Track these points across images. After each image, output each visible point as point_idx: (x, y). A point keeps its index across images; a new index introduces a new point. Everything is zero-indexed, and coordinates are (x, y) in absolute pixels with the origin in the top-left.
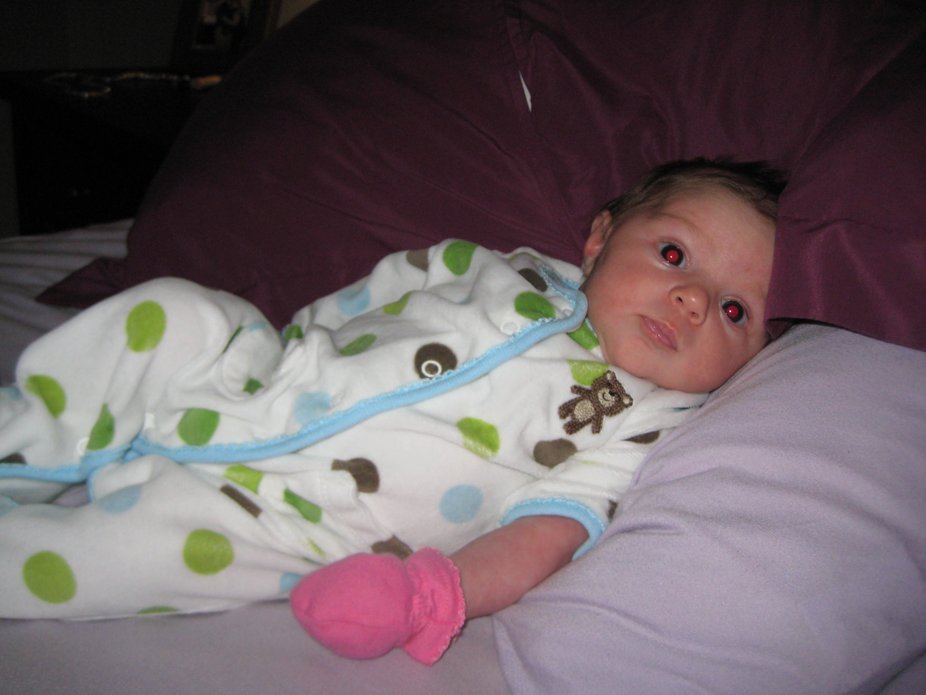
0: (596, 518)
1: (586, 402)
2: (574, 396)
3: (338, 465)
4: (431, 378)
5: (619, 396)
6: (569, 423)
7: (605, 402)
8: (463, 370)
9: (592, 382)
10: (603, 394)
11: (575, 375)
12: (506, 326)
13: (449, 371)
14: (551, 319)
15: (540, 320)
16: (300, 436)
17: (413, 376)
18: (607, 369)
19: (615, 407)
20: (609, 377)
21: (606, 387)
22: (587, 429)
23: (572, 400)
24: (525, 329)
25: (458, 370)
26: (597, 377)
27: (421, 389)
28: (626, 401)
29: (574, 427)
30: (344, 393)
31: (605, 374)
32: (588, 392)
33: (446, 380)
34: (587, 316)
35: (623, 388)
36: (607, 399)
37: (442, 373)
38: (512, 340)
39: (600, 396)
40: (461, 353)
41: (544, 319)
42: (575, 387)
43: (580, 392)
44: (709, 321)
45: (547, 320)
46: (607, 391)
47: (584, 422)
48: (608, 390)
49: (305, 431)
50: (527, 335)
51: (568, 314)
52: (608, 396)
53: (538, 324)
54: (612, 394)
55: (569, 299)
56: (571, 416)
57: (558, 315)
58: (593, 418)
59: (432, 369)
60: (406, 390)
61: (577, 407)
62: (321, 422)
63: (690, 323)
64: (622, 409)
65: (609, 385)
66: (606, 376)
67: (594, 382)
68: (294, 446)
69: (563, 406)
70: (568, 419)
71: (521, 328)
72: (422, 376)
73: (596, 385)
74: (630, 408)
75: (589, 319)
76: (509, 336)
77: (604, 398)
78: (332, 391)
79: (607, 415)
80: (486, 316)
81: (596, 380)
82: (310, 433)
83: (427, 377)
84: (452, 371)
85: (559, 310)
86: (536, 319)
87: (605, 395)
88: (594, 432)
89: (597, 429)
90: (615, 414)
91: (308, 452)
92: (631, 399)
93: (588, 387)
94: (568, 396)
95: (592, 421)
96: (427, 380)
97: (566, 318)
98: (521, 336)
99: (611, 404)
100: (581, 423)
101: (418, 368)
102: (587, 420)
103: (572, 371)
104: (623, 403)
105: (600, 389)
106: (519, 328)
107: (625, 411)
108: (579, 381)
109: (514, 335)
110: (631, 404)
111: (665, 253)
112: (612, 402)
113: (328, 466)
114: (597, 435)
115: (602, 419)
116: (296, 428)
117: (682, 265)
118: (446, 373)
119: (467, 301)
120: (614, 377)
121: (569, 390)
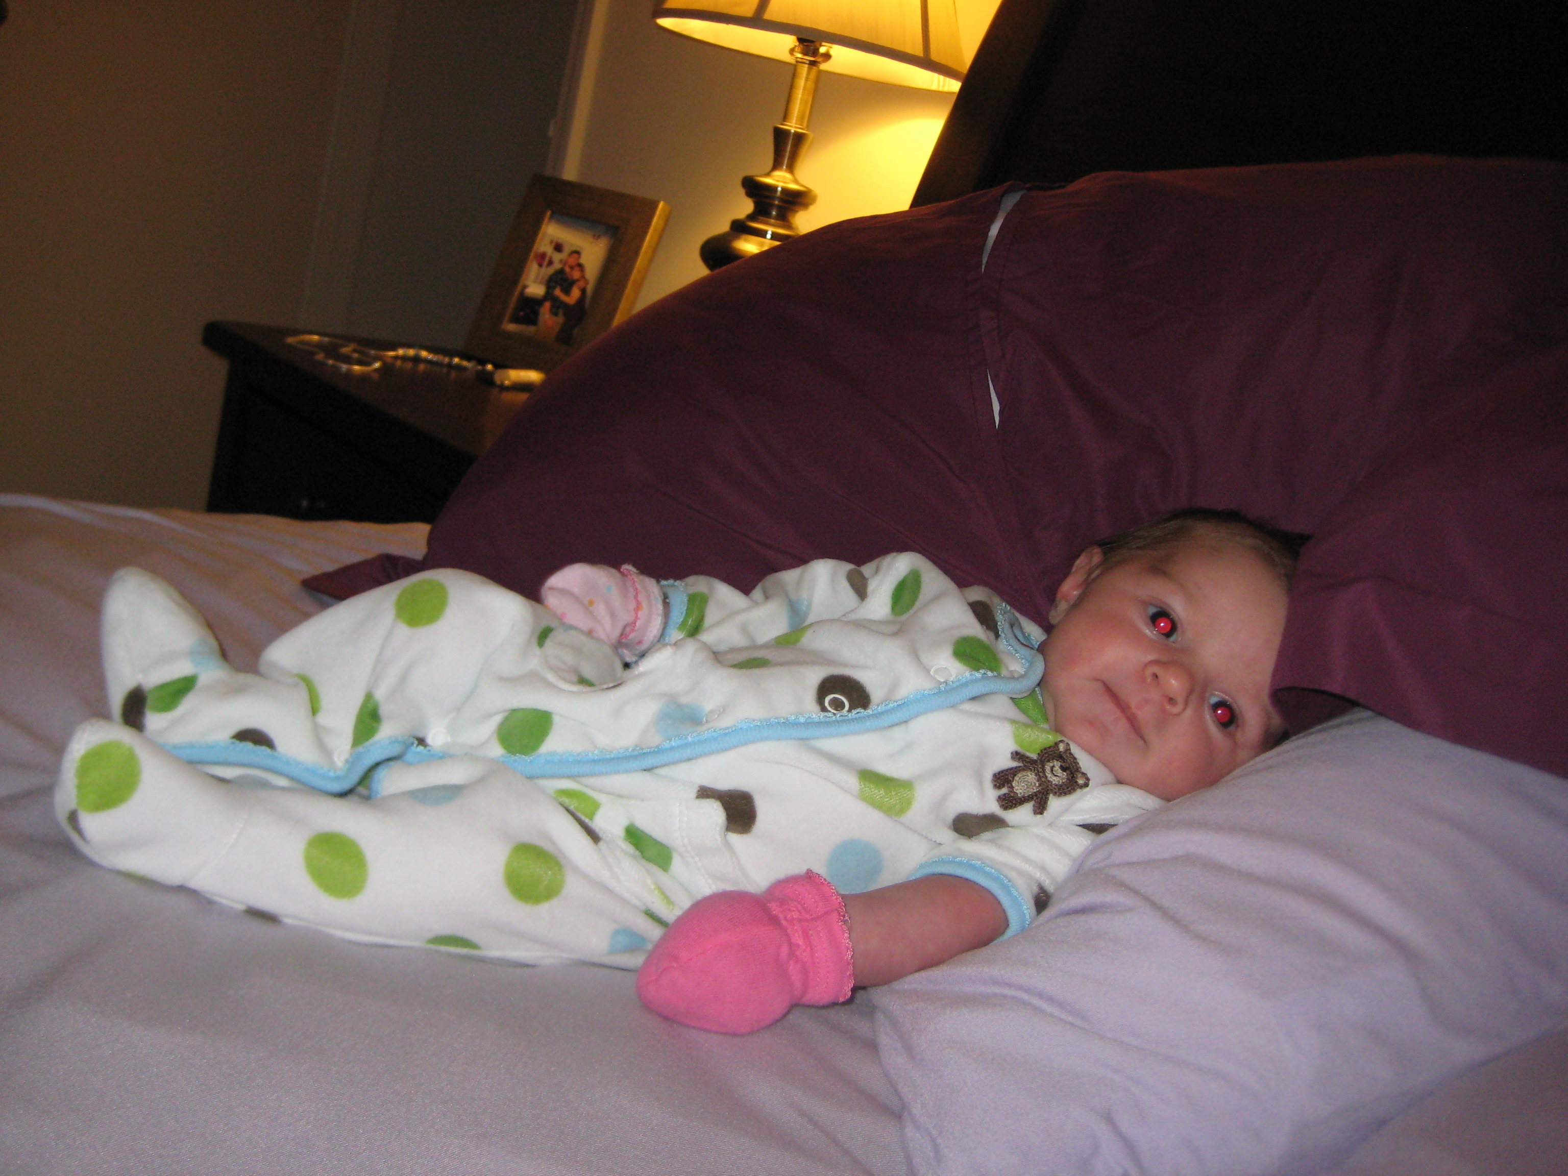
0: (1018, 896)
1: (1029, 773)
2: (1014, 764)
3: (705, 793)
4: (834, 714)
5: (1072, 773)
6: (1005, 795)
7: (1054, 778)
8: (875, 712)
9: (1039, 752)
10: (1052, 769)
11: (1018, 739)
12: (937, 671)
13: (858, 710)
14: (995, 674)
15: (982, 671)
16: (659, 751)
17: (815, 708)
18: (1060, 738)
19: (1066, 785)
20: (1062, 747)
21: (1057, 760)
22: (1028, 807)
23: (1011, 769)
24: (961, 678)
25: (870, 711)
26: (1047, 745)
27: (820, 723)
28: (1081, 781)
29: (1011, 802)
30: (723, 710)
31: (1056, 744)
32: (1033, 762)
33: (853, 720)
34: (1039, 684)
35: (1078, 764)
36: (1056, 774)
37: (850, 711)
38: (942, 687)
39: (1048, 768)
40: (876, 693)
41: (987, 672)
42: (1017, 753)
43: (1023, 761)
44: (1189, 712)
45: (990, 674)
46: (1057, 764)
47: (1024, 797)
48: (1059, 764)
49: (667, 745)
50: (965, 685)
51: (1016, 675)
52: (1059, 772)
53: (978, 675)
54: (1063, 769)
55: (1022, 659)
56: (1007, 787)
57: (1004, 673)
58: (1036, 794)
59: (838, 705)
60: (802, 720)
61: (1017, 778)
62: (690, 739)
63: (1164, 711)
64: (1074, 790)
65: (1060, 757)
66: (1058, 747)
67: (1041, 751)
68: (649, 762)
69: (999, 773)
70: (1005, 790)
71: (956, 677)
72: (824, 709)
73: (1043, 755)
74: (1086, 790)
75: (1040, 688)
76: (941, 683)
77: (1053, 774)
78: (708, 705)
79: (1055, 794)
80: (915, 654)
81: (1045, 749)
82: (672, 749)
83: (830, 712)
84: (862, 710)
85: (1007, 668)
86: (977, 670)
87: (1054, 769)
88: (1035, 813)
89: (1041, 808)
90: (1065, 794)
91: (663, 771)
92: (1088, 779)
93: (1034, 756)
94: (1005, 762)
95: (1035, 798)
96: (830, 714)
97: (1013, 678)
98: (955, 685)
99: (1061, 782)
100: (1020, 799)
101: (820, 699)
102: (1029, 796)
103: (1014, 734)
104: (1076, 782)
105: (1049, 761)
106: (954, 676)
107: (1079, 792)
108: (1021, 746)
109: (946, 682)
110: (1086, 785)
111: (1154, 619)
112: (1063, 779)
113: (693, 793)
114: (1039, 816)
115: (1047, 799)
116: (656, 740)
117: (1172, 639)
118: (854, 712)
119: (895, 634)
120: (1068, 750)
121: (1009, 756)
